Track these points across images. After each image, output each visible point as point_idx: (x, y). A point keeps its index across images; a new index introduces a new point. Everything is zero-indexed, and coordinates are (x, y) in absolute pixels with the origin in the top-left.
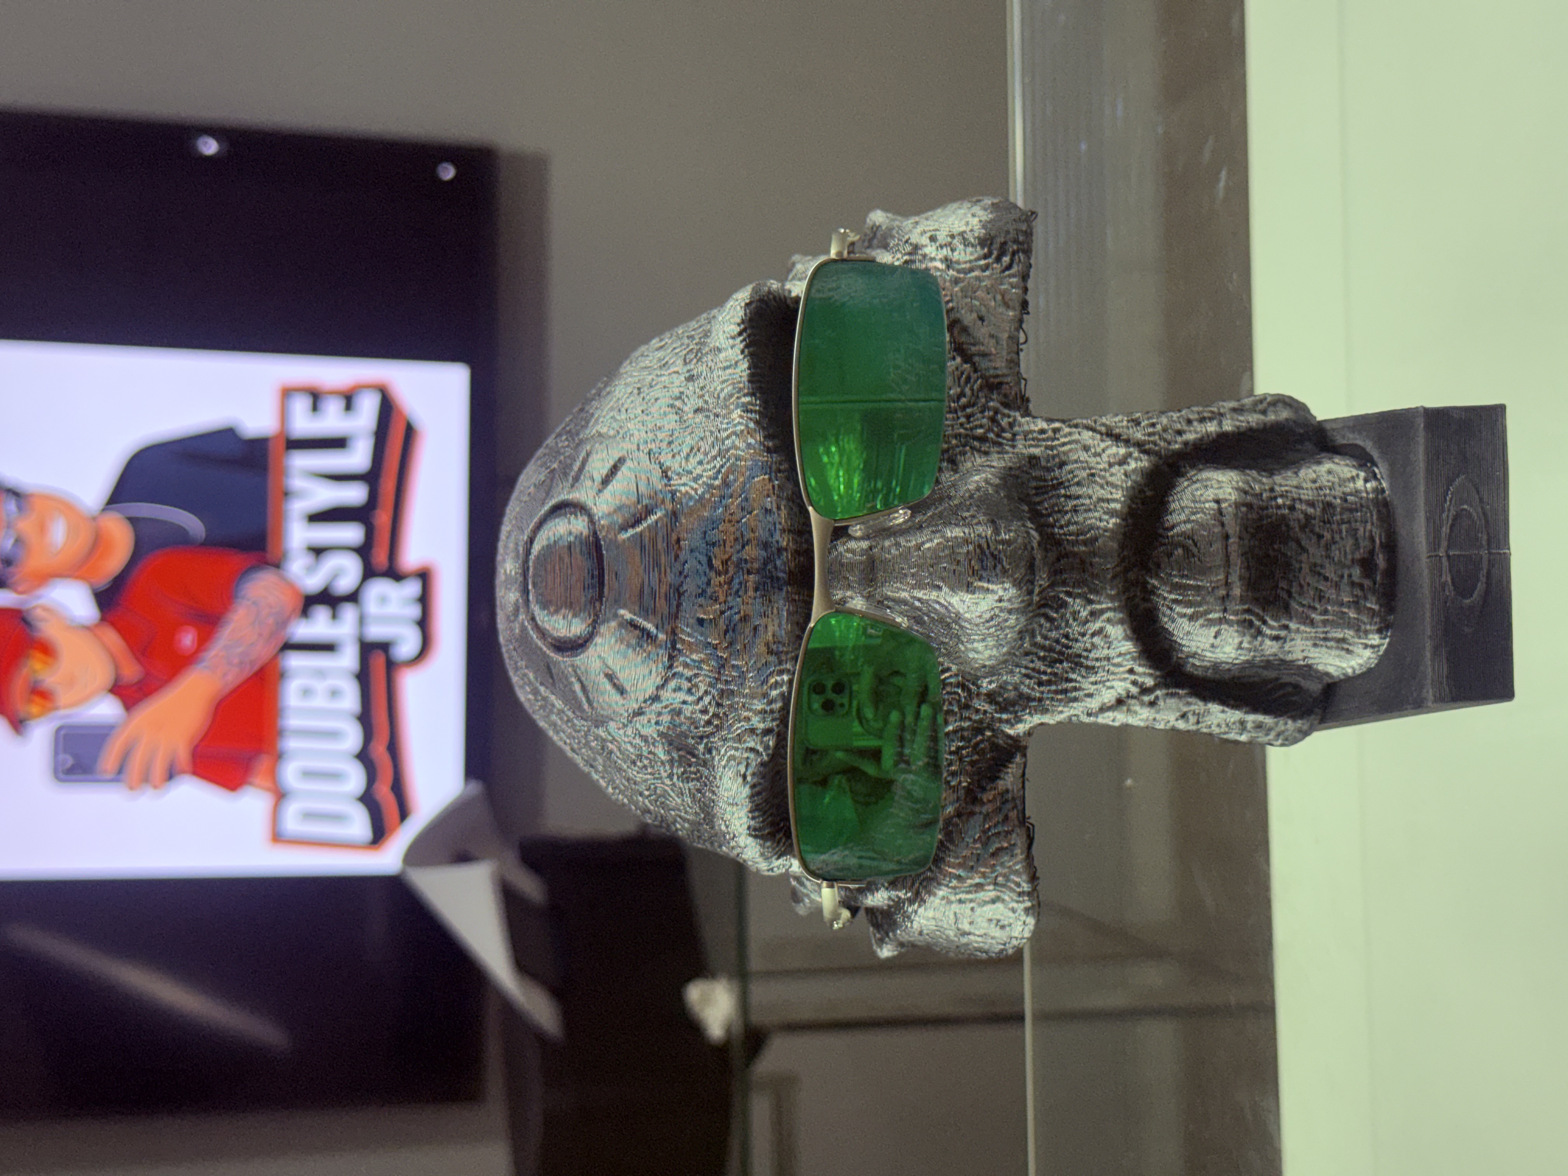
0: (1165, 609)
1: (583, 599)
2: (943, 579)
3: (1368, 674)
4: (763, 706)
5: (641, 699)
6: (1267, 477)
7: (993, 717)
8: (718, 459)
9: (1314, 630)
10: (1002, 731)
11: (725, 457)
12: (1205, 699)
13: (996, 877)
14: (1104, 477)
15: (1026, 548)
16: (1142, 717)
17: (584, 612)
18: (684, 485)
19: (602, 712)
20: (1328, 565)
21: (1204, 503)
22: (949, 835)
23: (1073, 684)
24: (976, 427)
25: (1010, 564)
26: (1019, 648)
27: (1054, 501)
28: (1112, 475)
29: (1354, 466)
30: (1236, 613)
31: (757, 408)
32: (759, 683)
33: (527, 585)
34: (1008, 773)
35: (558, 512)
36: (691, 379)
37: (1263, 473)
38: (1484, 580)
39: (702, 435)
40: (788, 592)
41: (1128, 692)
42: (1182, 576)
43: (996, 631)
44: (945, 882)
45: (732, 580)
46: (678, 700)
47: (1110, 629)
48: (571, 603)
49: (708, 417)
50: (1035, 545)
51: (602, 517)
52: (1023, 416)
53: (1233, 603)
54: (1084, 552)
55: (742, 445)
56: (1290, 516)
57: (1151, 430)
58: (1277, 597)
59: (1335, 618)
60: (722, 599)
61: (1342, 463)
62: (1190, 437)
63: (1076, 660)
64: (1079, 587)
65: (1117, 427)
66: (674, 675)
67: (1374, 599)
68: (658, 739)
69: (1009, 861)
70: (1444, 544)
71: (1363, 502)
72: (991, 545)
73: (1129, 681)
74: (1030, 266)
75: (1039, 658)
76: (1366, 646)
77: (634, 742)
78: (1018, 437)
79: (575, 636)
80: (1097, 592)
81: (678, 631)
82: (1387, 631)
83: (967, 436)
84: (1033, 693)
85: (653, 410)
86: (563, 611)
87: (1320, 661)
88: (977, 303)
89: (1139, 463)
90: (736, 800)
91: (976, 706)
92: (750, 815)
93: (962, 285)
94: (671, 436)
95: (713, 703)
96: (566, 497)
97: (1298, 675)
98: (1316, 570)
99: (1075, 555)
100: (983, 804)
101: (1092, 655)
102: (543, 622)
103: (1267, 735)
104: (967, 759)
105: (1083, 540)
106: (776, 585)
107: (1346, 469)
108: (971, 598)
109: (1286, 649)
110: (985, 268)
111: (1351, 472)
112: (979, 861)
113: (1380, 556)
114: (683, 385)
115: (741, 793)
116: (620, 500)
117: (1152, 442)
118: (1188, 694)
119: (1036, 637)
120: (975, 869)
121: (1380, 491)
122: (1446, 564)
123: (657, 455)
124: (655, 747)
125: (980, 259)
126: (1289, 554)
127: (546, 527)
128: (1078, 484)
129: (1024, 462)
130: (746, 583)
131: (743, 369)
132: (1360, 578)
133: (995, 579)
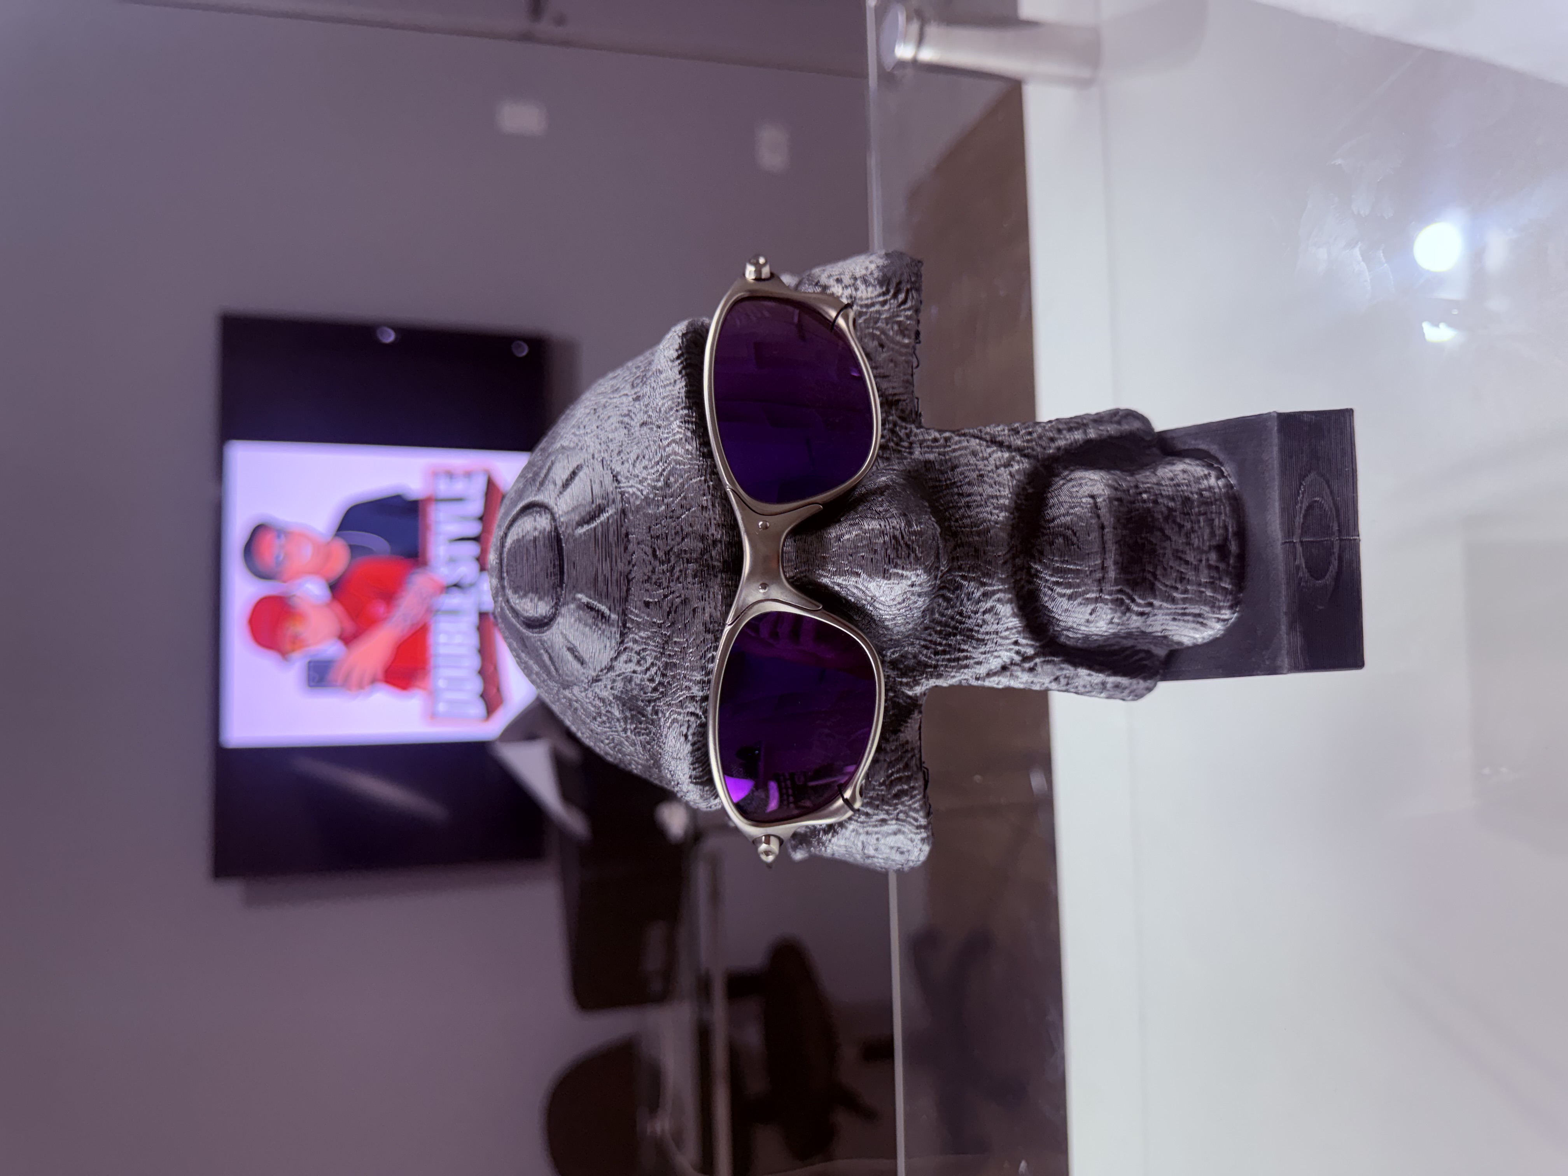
0: (1046, 589)
1: (546, 586)
2: (861, 567)
3: (1214, 643)
4: (701, 677)
5: (598, 668)
6: (1130, 476)
7: (895, 681)
8: (661, 464)
9: (1174, 607)
10: (903, 692)
11: (666, 462)
12: (1075, 664)
13: (898, 814)
14: (992, 478)
15: (934, 538)
16: (1021, 680)
17: (548, 596)
18: (632, 486)
19: (567, 678)
20: (1188, 552)
21: (1080, 498)
23: (965, 654)
25: (921, 553)
26: (921, 624)
27: (949, 498)
28: (998, 476)
29: (1204, 466)
30: (1110, 593)
31: (694, 420)
32: (698, 657)
33: (502, 573)
34: (907, 727)
35: (528, 511)
36: (637, 399)
37: (1125, 473)
38: (1336, 563)
39: (647, 444)
40: (722, 578)
41: (1012, 660)
42: (1063, 562)
43: (905, 611)
44: (855, 818)
45: (673, 568)
46: (629, 670)
47: (1000, 607)
48: (537, 589)
49: (651, 429)
50: (939, 536)
51: (562, 516)
52: (917, 428)
53: (1108, 585)
54: (978, 541)
55: (681, 451)
56: (1155, 510)
57: (1029, 437)
58: (1144, 579)
59: (1193, 596)
60: (665, 584)
61: (1192, 463)
62: (1061, 443)
63: (968, 633)
64: (974, 572)
65: (999, 435)
66: (625, 649)
67: (1228, 580)
68: (614, 701)
69: (909, 801)
70: (1298, 531)
71: (1217, 497)
72: (905, 536)
73: (1013, 651)
74: (921, 302)
75: (936, 632)
76: (1219, 620)
77: (594, 703)
78: (914, 445)
79: (541, 616)
80: (988, 575)
81: (628, 612)
82: (1236, 607)
84: (930, 661)
85: (606, 425)
86: (530, 595)
87: (1177, 632)
88: (878, 333)
89: (1020, 465)
90: (679, 755)
92: (692, 768)
93: (864, 318)
94: (621, 446)
95: (659, 673)
96: (534, 499)
97: (1150, 643)
98: (1179, 556)
99: (969, 544)
100: (886, 752)
101: (982, 630)
102: (515, 604)
103: (1122, 692)
105: (976, 532)
106: (712, 573)
107: (1197, 469)
108: (886, 584)
109: (1148, 623)
110: (884, 303)
111: (1203, 471)
112: (884, 800)
113: (1233, 543)
114: (631, 404)
115: (683, 750)
116: (578, 500)
117: (1030, 448)
118: (1062, 661)
119: (935, 614)
120: (880, 808)
121: (1229, 486)
122: (1299, 549)
123: (609, 462)
124: (611, 707)
125: (879, 295)
126: (1154, 542)
127: (517, 524)
128: (969, 483)
129: (920, 466)
130: (686, 571)
131: (680, 387)
132: (1217, 561)
133: (909, 566)
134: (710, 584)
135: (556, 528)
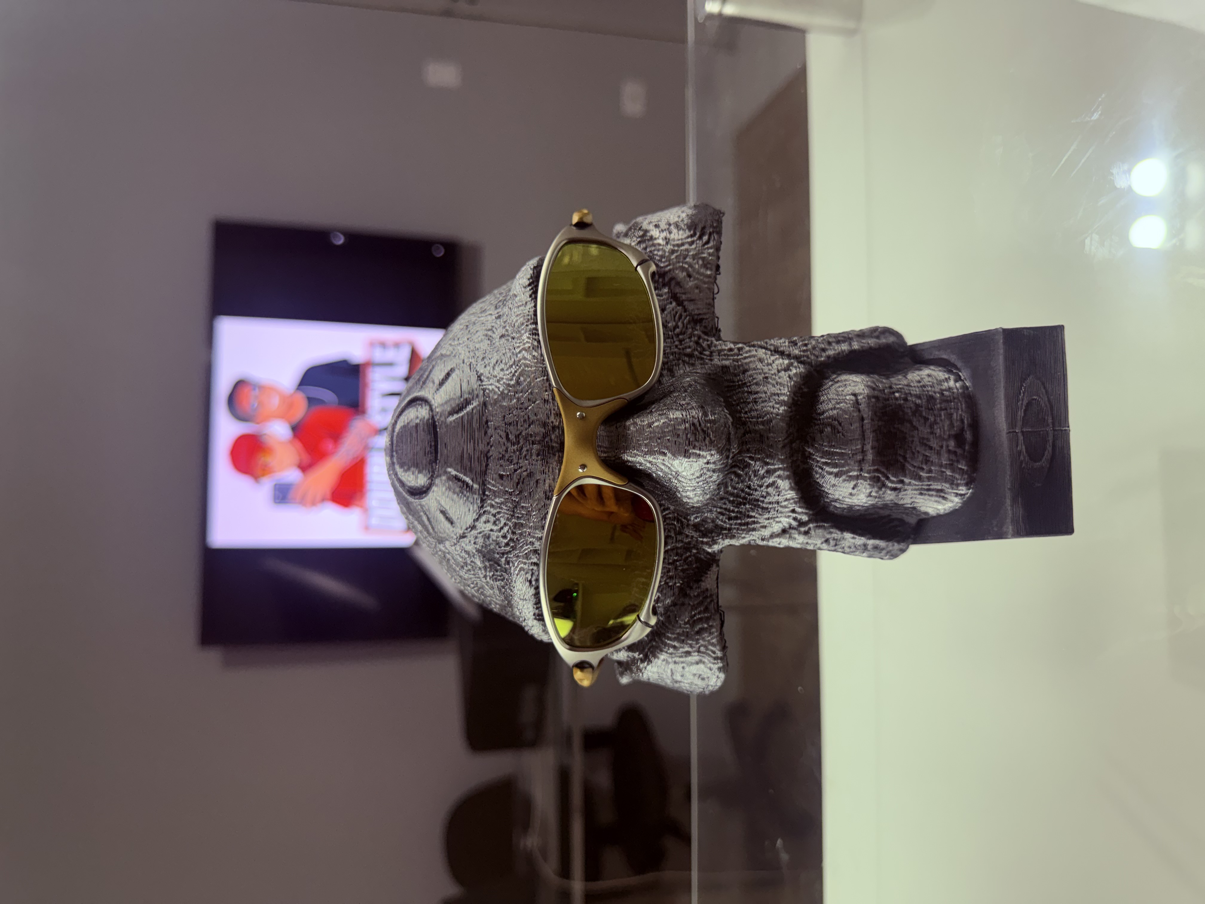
0: (817, 468)
1: (424, 462)
2: (667, 448)
3: (953, 513)
5: (464, 528)
6: (884, 379)
7: (697, 540)
8: (514, 367)
9: (921, 484)
10: (704, 550)
11: (518, 365)
12: (842, 530)
13: (699, 647)
14: (775, 379)
15: (725, 426)
16: (798, 541)
17: (426, 470)
18: (491, 384)
19: (440, 535)
20: (932, 439)
21: (845, 396)
23: (753, 519)
25: (715, 437)
26: (717, 495)
27: (740, 395)
28: (780, 378)
29: (945, 371)
30: (868, 472)
34: (707, 577)
35: (413, 404)
36: (499, 317)
37: (882, 377)
38: (1050, 449)
39: (504, 352)
41: (790, 525)
42: (831, 446)
43: (703, 484)
44: (665, 650)
45: (522, 448)
46: (487, 529)
47: (780, 482)
48: (417, 464)
49: (508, 340)
50: (730, 424)
51: (438, 407)
52: (717, 340)
53: (867, 465)
54: (762, 429)
55: (529, 357)
56: (905, 405)
57: (805, 348)
58: (897, 461)
59: (936, 475)
60: (515, 461)
61: (936, 369)
62: (831, 353)
63: (755, 503)
64: (759, 454)
66: (484, 512)
67: (964, 462)
68: (476, 553)
69: (708, 637)
70: (1020, 423)
71: (955, 395)
72: (702, 424)
73: (791, 518)
74: (721, 243)
75: (730, 501)
76: (957, 495)
77: (461, 555)
78: (714, 354)
79: (421, 485)
80: (770, 456)
81: (486, 483)
82: (971, 484)
83: (680, 354)
84: (725, 525)
85: (474, 337)
86: (412, 469)
87: (923, 504)
88: (686, 266)
89: (797, 370)
90: (525, 597)
91: (687, 533)
93: (676, 254)
94: (484, 354)
95: (510, 531)
96: (417, 395)
97: (903, 513)
98: (924, 443)
99: (756, 431)
100: (690, 598)
101: (766, 500)
102: (402, 476)
103: (880, 553)
104: (680, 568)
105: (762, 422)
106: (551, 452)
107: (939, 374)
108: (687, 461)
109: (900, 496)
110: (691, 243)
111: (944, 375)
112: (688, 636)
113: (968, 433)
114: (494, 321)
115: (529, 593)
116: (450, 395)
117: (805, 356)
118: (831, 526)
119: (728, 488)
120: (685, 642)
121: (965, 388)
122: (1021, 437)
123: (475, 366)
124: (475, 558)
125: (688, 237)
126: (905, 431)
127: (404, 414)
128: (757, 384)
129: (718, 370)
130: (531, 450)
132: (955, 447)
133: (705, 448)
135: (433, 417)
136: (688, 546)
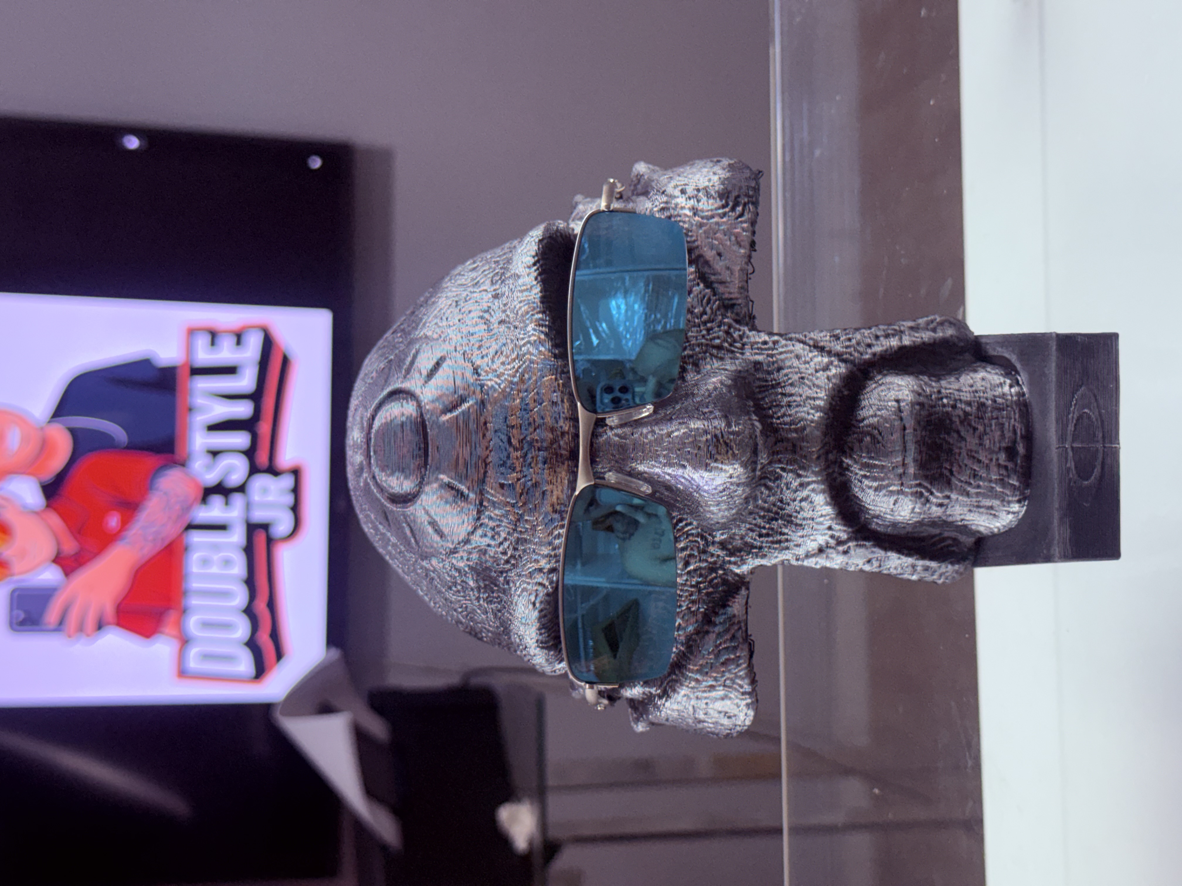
0: (856, 481)
1: (412, 466)
2: (687, 460)
3: (1009, 533)
4: (549, 552)
5: (456, 541)
6: (935, 381)
7: (724, 560)
8: (517, 361)
9: (969, 500)
10: (731, 570)
11: (521, 360)
12: (886, 549)
13: (725, 681)
14: (811, 381)
15: (751, 437)
16: (837, 562)
17: (413, 475)
18: (490, 380)
19: (426, 550)
20: (980, 451)
21: (887, 402)
22: (689, 647)
23: (786, 537)
24: (714, 338)
25: (738, 450)
26: (745, 509)
27: (773, 397)
28: (817, 378)
29: (1002, 374)
30: (910, 487)
31: (547, 323)
32: (546, 534)
33: (370, 452)
34: (735, 602)
35: (394, 397)
36: (496, 296)
37: (933, 379)
38: (1099, 467)
39: (505, 341)
40: (568, 465)
41: (827, 543)
42: (870, 458)
43: (727, 498)
44: (686, 684)
45: (526, 454)
46: (484, 544)
47: (814, 496)
48: (403, 468)
49: (509, 328)
50: (758, 433)
51: (427, 404)
52: (750, 330)
53: (909, 479)
54: (795, 438)
55: (535, 352)
56: (953, 413)
57: (848, 343)
58: (941, 475)
59: (985, 491)
60: (518, 469)
61: (993, 372)
62: (877, 349)
63: (788, 518)
64: (791, 465)
65: (822, 341)
66: (481, 525)
67: (1015, 478)
68: (469, 571)
69: (735, 669)
70: (1069, 438)
71: (1009, 403)
72: (724, 435)
73: (828, 535)
74: (758, 214)
75: (760, 517)
76: (1009, 513)
77: (450, 573)
78: (746, 347)
79: (406, 492)
80: (803, 468)
81: (485, 492)
82: (1025, 502)
83: (707, 345)
84: (755, 543)
85: (467, 320)
86: (397, 474)
87: (974, 522)
88: (716, 242)
89: (838, 370)
90: (528, 621)
91: (712, 551)
92: (538, 632)
93: (704, 228)
94: (481, 341)
95: (511, 547)
96: (400, 386)
97: (954, 531)
98: (972, 455)
99: (788, 440)
100: (715, 625)
101: (800, 516)
102: (381, 481)
103: (932, 575)
104: (704, 591)
105: (795, 429)
106: (560, 460)
107: (995, 377)
108: (708, 475)
109: (948, 513)
110: (723, 216)
111: (999, 379)
112: (712, 668)
113: (1021, 445)
114: (490, 301)
115: (532, 617)
116: (441, 390)
117: (848, 353)
118: (873, 545)
119: (758, 500)
120: (709, 674)
121: (1021, 394)
122: (1070, 454)
124: (466, 577)
125: (719, 208)
126: (951, 441)
127: (384, 408)
128: (791, 385)
129: (750, 366)
130: (537, 458)
131: (536, 292)
132: (1005, 461)
133: (727, 462)
134: (558, 470)
136: (714, 566)
